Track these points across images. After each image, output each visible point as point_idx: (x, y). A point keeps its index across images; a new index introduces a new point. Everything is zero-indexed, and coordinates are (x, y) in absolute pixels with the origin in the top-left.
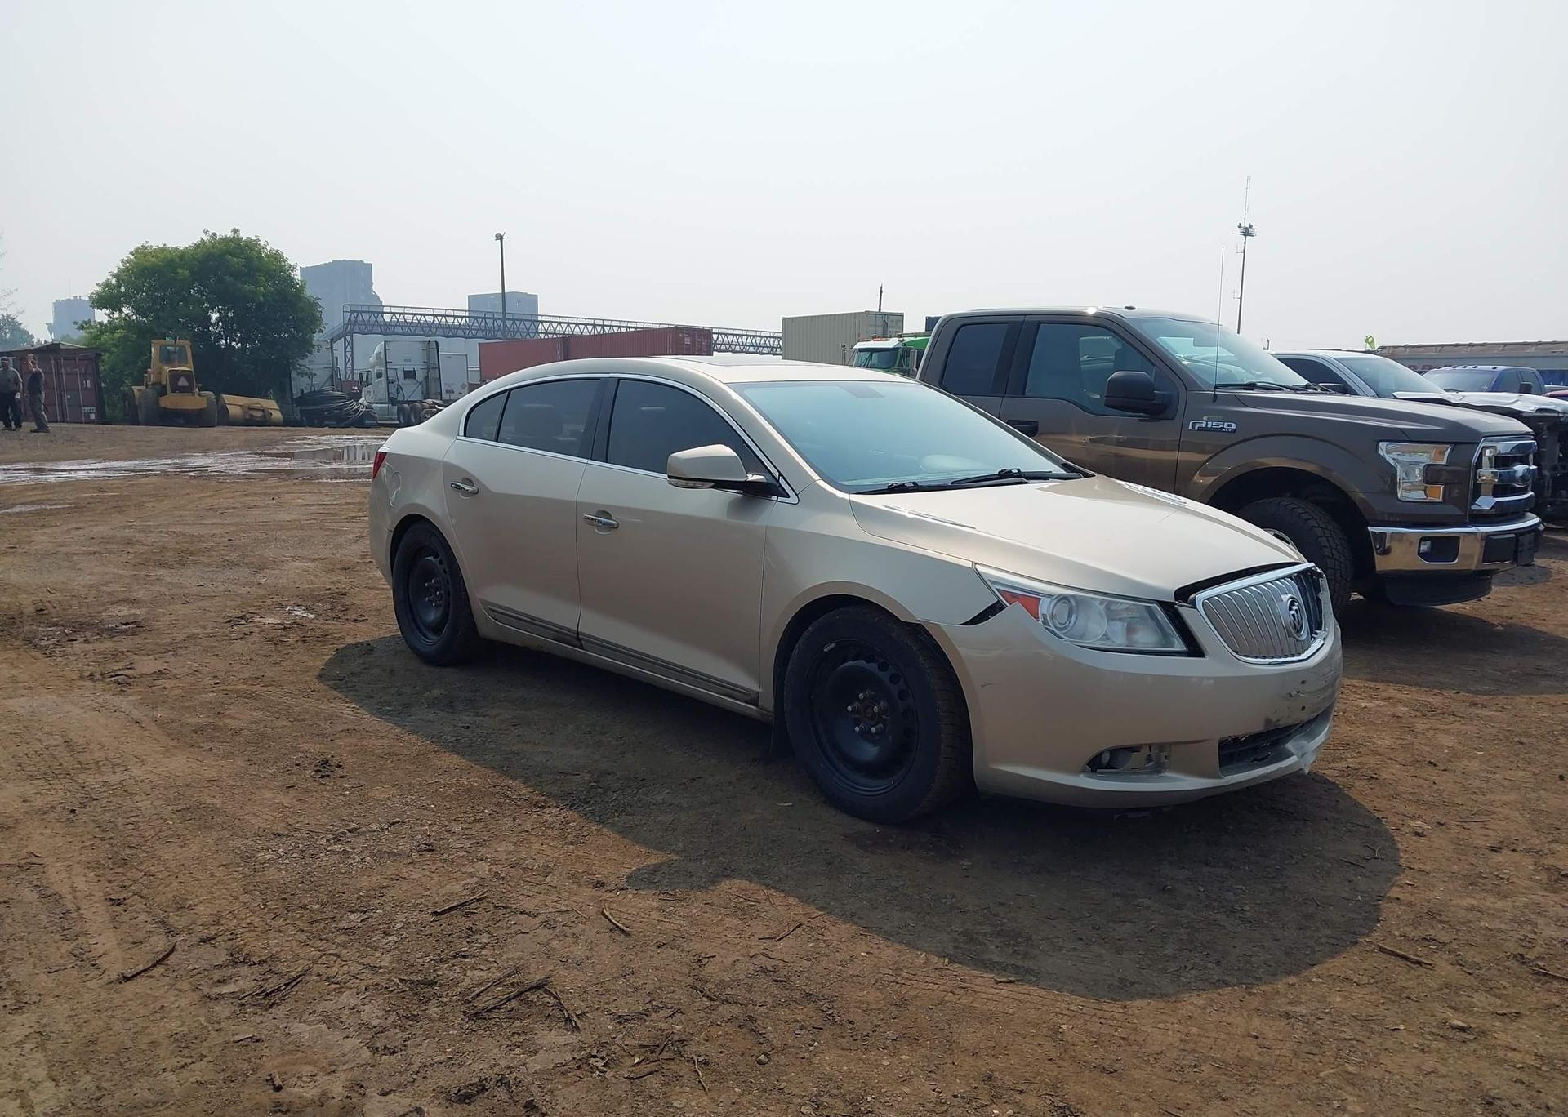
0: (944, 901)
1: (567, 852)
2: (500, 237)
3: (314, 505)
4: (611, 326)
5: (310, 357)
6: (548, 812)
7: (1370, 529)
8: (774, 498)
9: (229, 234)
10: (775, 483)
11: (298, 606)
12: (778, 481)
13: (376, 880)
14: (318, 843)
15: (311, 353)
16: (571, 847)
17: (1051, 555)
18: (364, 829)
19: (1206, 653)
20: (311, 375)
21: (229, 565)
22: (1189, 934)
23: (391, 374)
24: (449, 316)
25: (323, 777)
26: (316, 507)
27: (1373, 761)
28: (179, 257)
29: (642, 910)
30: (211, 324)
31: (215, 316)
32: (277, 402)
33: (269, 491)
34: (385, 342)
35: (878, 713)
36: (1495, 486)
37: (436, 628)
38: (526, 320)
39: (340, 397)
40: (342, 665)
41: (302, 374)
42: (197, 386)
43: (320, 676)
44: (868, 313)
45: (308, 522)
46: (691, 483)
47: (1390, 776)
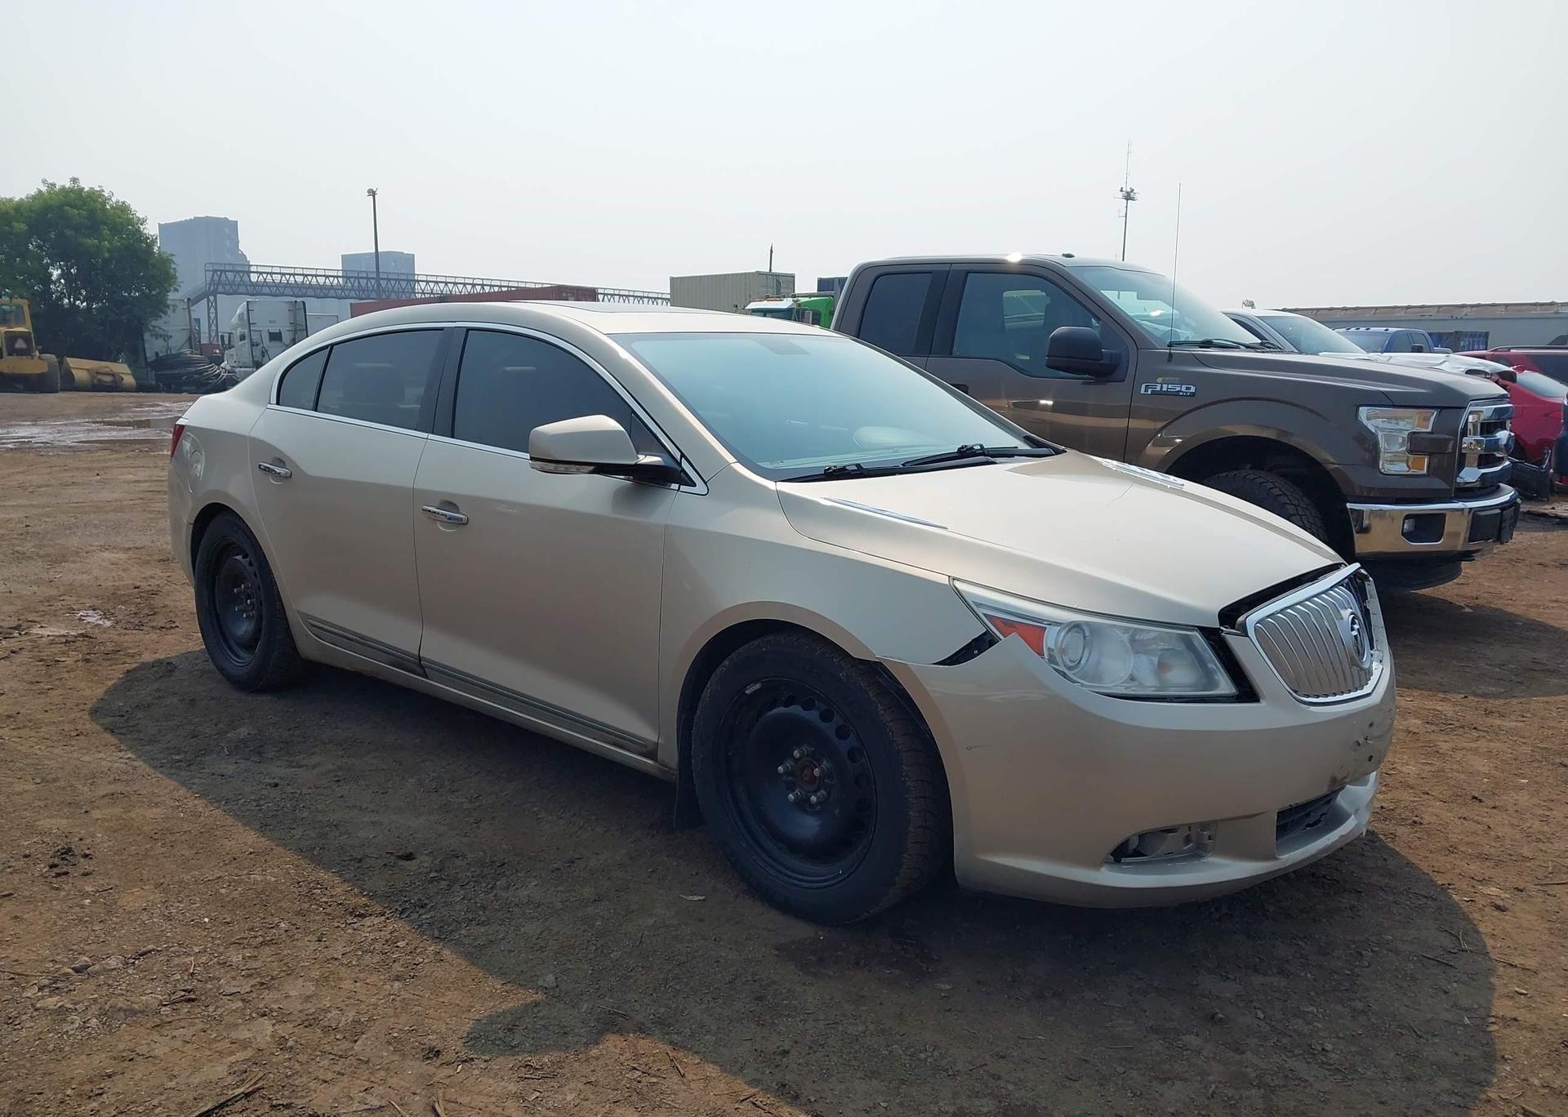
0: (922, 1056)
1: (390, 995)
2: (372, 193)
3: (146, 481)
4: (491, 286)
5: (165, 318)
6: (368, 923)
7: (1349, 505)
8: (675, 486)
9: (68, 185)
10: (676, 466)
11: (94, 610)
12: (680, 464)
13: (101, 1060)
14: (25, 995)
15: (165, 313)
16: (397, 984)
17: (1034, 561)
18: (97, 967)
19: (1260, 695)
20: (166, 338)
21: (20, 557)
22: (1264, 1097)
23: (255, 337)
24: (321, 276)
25: (58, 875)
26: (148, 484)
27: (1406, 796)
28: (13, 208)
29: (493, 1099)
30: (53, 282)
31: (56, 273)
32: (129, 366)
33: (95, 465)
34: (248, 302)
35: (820, 777)
36: (1480, 455)
37: (249, 645)
38: (402, 280)
39: (198, 362)
40: (129, 693)
41: (157, 336)
42: (36, 348)
43: (95, 712)
44: (759, 274)
45: (132, 502)
46: (561, 467)
47: (1433, 819)
